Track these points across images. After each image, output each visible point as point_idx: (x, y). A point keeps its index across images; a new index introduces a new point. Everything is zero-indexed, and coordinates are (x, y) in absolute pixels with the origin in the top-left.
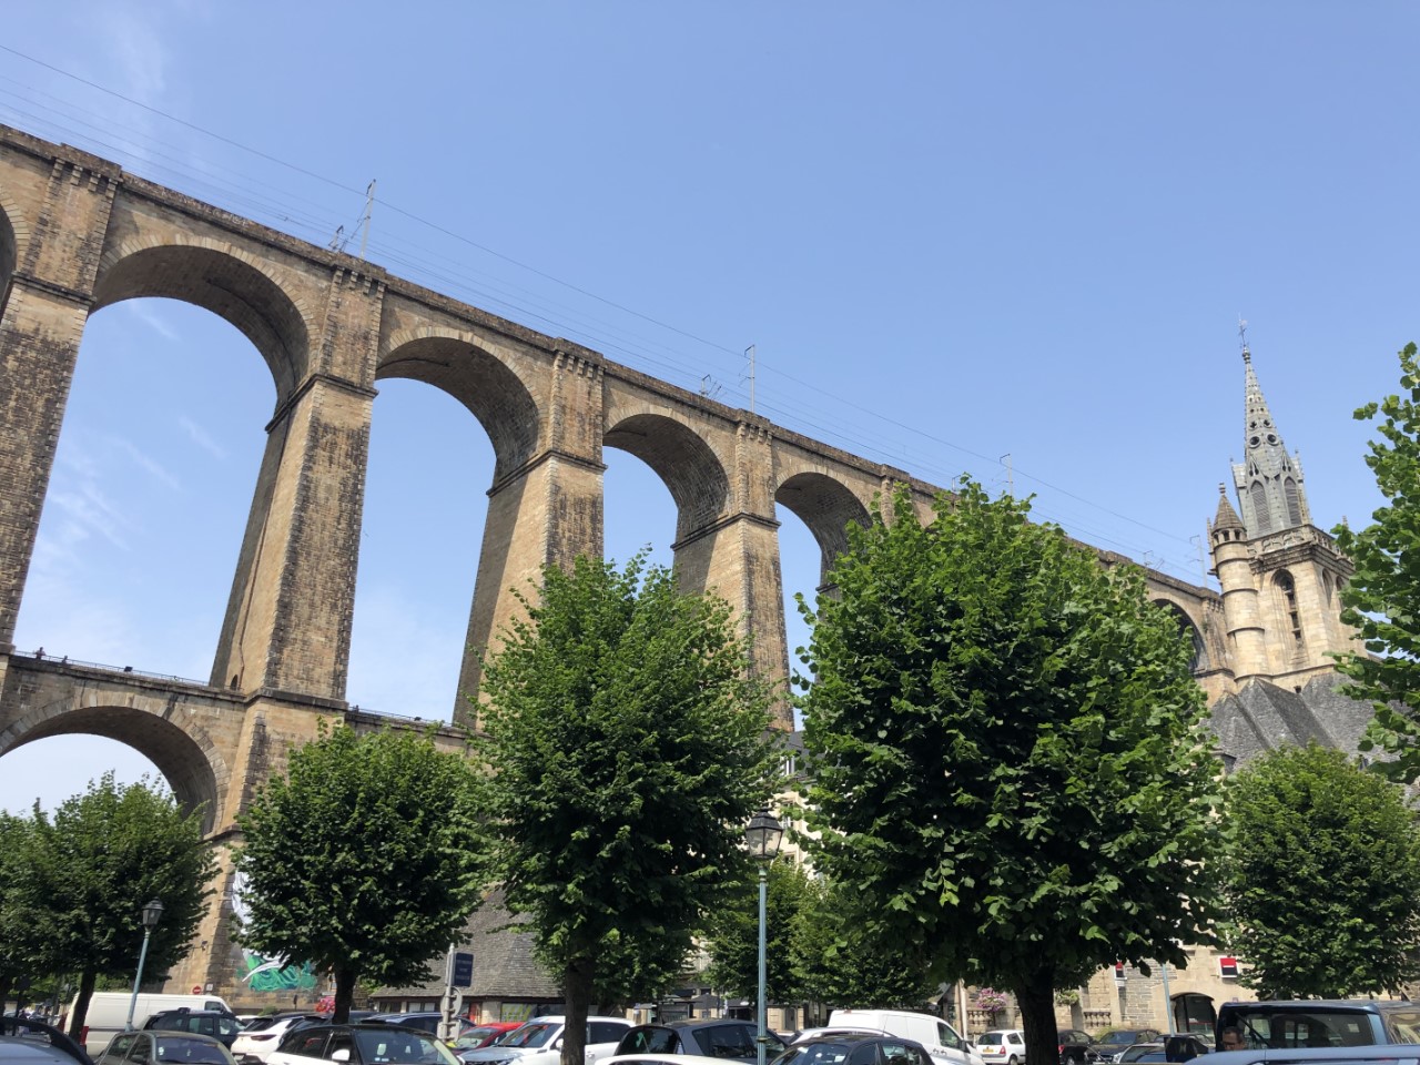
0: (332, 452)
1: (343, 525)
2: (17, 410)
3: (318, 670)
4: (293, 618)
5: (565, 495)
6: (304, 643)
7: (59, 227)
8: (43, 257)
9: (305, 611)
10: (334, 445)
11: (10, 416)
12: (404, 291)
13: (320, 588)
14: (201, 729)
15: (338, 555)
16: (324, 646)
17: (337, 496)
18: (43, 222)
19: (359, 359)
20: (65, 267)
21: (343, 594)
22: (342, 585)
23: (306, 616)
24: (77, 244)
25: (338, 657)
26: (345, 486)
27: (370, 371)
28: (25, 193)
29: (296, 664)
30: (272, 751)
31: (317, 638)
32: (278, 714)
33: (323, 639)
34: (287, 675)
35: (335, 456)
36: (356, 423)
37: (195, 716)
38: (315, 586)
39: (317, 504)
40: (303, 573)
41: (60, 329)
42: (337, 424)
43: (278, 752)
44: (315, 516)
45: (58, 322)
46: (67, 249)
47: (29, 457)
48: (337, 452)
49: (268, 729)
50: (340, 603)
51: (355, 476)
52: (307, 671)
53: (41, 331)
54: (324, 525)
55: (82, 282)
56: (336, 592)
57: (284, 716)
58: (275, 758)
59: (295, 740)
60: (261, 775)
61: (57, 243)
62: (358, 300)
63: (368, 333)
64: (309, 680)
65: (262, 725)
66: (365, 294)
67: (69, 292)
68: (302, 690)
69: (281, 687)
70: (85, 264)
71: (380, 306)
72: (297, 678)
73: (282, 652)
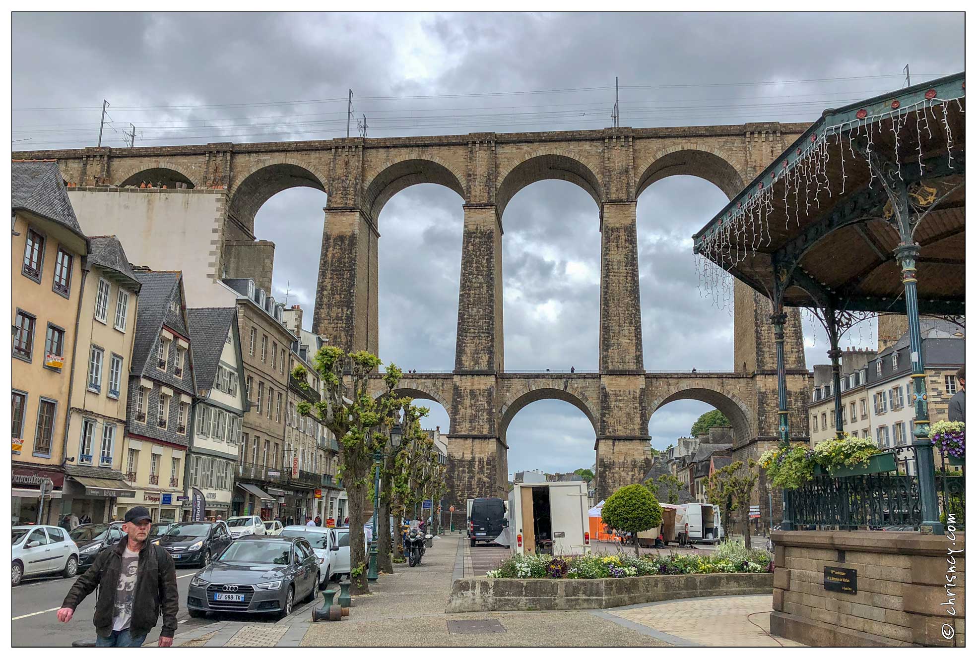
0: (617, 242)
1: (629, 279)
2: (477, 268)
3: (627, 357)
4: (611, 333)
6: (618, 344)
7: (476, 175)
8: (473, 193)
9: (616, 328)
10: (618, 237)
11: (475, 272)
12: (644, 135)
13: (622, 315)
14: (581, 393)
15: (629, 296)
16: (629, 344)
17: (624, 264)
18: (470, 175)
19: (625, 185)
20: (482, 194)
21: (635, 315)
23: (617, 331)
24: (485, 179)
25: (637, 348)
26: (627, 258)
27: (632, 190)
28: (461, 164)
29: (616, 355)
30: (611, 400)
31: (624, 341)
32: (611, 382)
33: (628, 341)
34: (612, 362)
36: (628, 222)
37: (577, 387)
38: (619, 315)
39: (614, 272)
40: (612, 309)
41: (485, 224)
42: (618, 226)
43: (614, 400)
44: (614, 278)
45: (484, 221)
46: (481, 184)
47: (485, 287)
48: (620, 241)
49: (607, 389)
50: (633, 321)
51: (632, 251)
52: (622, 358)
54: (619, 281)
55: (490, 197)
56: (631, 315)
57: (614, 382)
58: (613, 403)
59: (622, 393)
60: (607, 412)
61: (477, 183)
62: (619, 151)
63: (628, 168)
64: (624, 362)
65: (604, 388)
66: (622, 146)
67: (486, 205)
68: (621, 368)
69: (610, 368)
70: (489, 188)
71: (631, 150)
72: (618, 362)
73: (608, 352)
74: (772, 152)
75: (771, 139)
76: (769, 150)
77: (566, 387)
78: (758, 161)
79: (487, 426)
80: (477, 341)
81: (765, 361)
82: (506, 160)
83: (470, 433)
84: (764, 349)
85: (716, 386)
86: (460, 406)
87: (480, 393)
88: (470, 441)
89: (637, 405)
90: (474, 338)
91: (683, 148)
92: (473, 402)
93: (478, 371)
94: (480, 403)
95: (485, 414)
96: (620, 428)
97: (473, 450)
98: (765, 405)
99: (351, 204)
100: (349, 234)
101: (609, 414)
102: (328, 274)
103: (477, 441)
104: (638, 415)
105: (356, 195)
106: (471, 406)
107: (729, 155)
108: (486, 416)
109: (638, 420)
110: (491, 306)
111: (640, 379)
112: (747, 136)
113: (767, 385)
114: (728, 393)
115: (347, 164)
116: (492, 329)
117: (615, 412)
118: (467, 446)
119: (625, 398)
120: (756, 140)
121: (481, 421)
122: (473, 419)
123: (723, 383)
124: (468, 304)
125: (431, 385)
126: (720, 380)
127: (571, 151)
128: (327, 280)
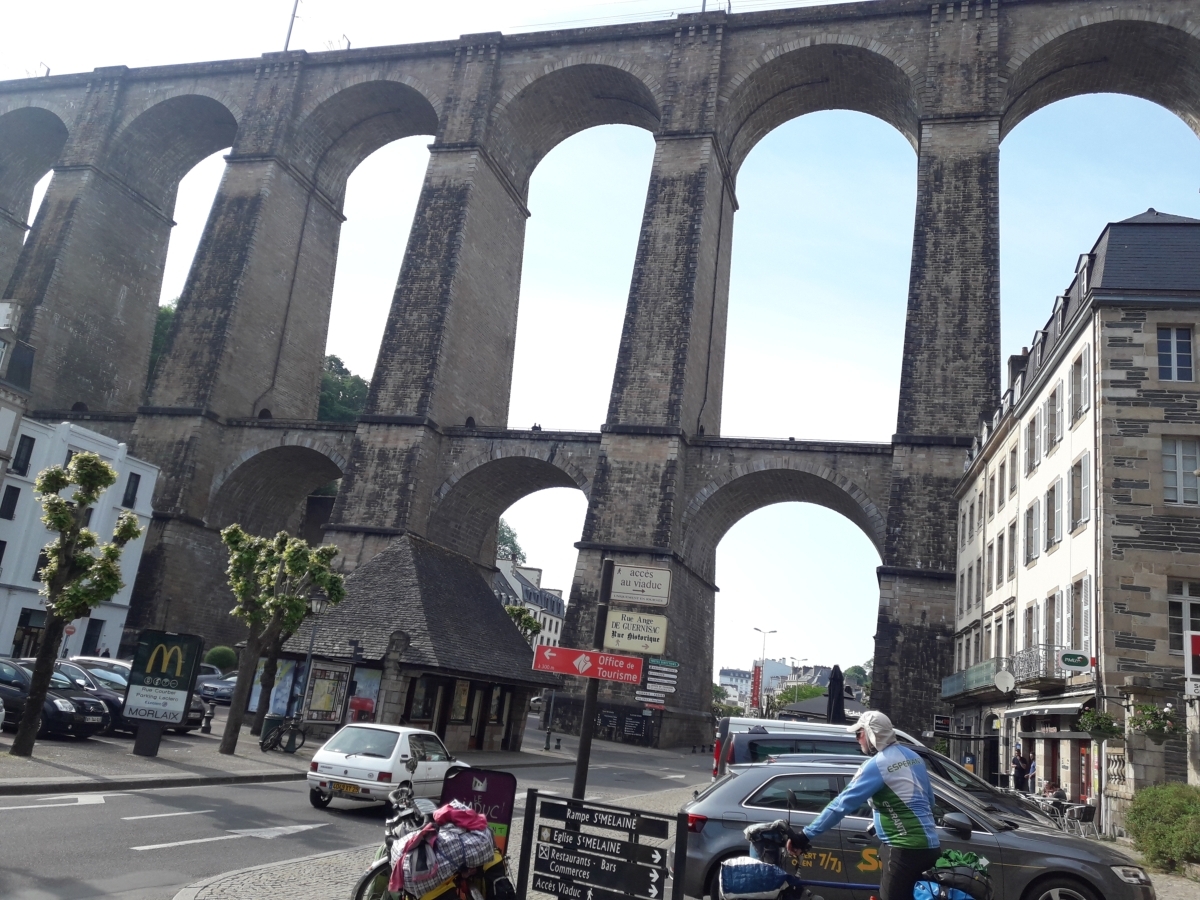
0: (670, 202)
1: (680, 266)
2: (432, 246)
3: (654, 402)
4: (632, 360)
5: (942, 163)
6: (642, 380)
7: (459, 99)
8: (449, 126)
9: (643, 352)
10: (672, 195)
11: (427, 252)
13: (656, 329)
15: (674, 295)
16: (660, 380)
17: (674, 241)
19: (698, 106)
20: (462, 128)
21: (678, 330)
22: (678, 323)
23: (644, 356)
24: (471, 106)
25: (673, 388)
26: (681, 230)
27: (709, 114)
28: (441, 85)
29: (634, 400)
30: (613, 478)
31: (653, 375)
32: (618, 446)
33: (659, 375)
34: (626, 411)
35: (673, 205)
37: (572, 457)
38: (652, 328)
39: (655, 254)
40: (642, 319)
41: (459, 176)
42: (675, 175)
43: (618, 479)
44: (653, 265)
45: (458, 171)
46: (464, 113)
47: (438, 278)
48: (674, 201)
49: (610, 459)
51: (692, 219)
52: (644, 405)
53: (447, 183)
55: (474, 133)
56: (672, 330)
57: (623, 447)
58: (615, 484)
59: (633, 467)
60: (602, 499)
61: (458, 112)
62: (697, 51)
63: (707, 78)
64: (646, 412)
65: (604, 457)
66: (704, 43)
67: (463, 145)
68: (640, 422)
69: (621, 422)
70: (476, 119)
71: (719, 48)
72: (636, 412)
73: (622, 392)
74: (979, 37)
75: (978, 15)
76: (973, 33)
77: (552, 456)
78: (950, 53)
79: (394, 514)
80: (407, 366)
81: (915, 418)
82: (513, 76)
83: (364, 525)
84: (916, 396)
85: (821, 468)
86: (357, 477)
87: (394, 456)
88: (359, 538)
89: (658, 490)
90: (404, 361)
91: (813, 42)
92: (380, 470)
93: (398, 418)
94: (391, 472)
95: (395, 492)
96: (619, 530)
97: (361, 554)
98: (905, 505)
99: (265, 148)
100: (253, 194)
101: (604, 504)
102: (209, 256)
103: (372, 540)
104: (656, 509)
105: (276, 135)
106: (375, 477)
107: (896, 51)
108: (395, 496)
109: (653, 518)
110: (442, 310)
111: (671, 444)
112: (934, 12)
113: (915, 466)
114: (844, 482)
115: (274, 90)
116: (436, 348)
117: (616, 500)
118: (353, 546)
119: (638, 476)
120: (950, 18)
121: (385, 504)
122: (375, 499)
123: (835, 462)
124: (407, 305)
125: (334, 442)
126: (831, 457)
127: (621, 59)
128: (204, 266)
